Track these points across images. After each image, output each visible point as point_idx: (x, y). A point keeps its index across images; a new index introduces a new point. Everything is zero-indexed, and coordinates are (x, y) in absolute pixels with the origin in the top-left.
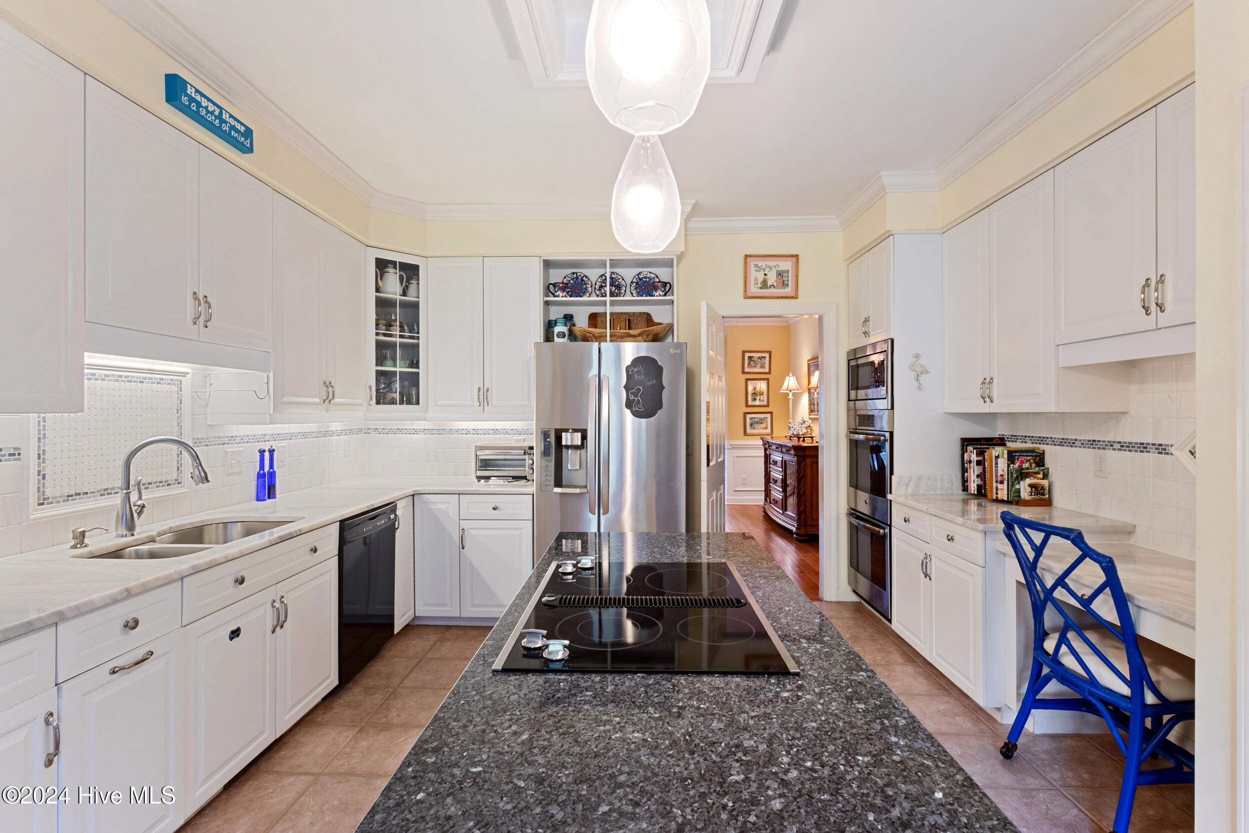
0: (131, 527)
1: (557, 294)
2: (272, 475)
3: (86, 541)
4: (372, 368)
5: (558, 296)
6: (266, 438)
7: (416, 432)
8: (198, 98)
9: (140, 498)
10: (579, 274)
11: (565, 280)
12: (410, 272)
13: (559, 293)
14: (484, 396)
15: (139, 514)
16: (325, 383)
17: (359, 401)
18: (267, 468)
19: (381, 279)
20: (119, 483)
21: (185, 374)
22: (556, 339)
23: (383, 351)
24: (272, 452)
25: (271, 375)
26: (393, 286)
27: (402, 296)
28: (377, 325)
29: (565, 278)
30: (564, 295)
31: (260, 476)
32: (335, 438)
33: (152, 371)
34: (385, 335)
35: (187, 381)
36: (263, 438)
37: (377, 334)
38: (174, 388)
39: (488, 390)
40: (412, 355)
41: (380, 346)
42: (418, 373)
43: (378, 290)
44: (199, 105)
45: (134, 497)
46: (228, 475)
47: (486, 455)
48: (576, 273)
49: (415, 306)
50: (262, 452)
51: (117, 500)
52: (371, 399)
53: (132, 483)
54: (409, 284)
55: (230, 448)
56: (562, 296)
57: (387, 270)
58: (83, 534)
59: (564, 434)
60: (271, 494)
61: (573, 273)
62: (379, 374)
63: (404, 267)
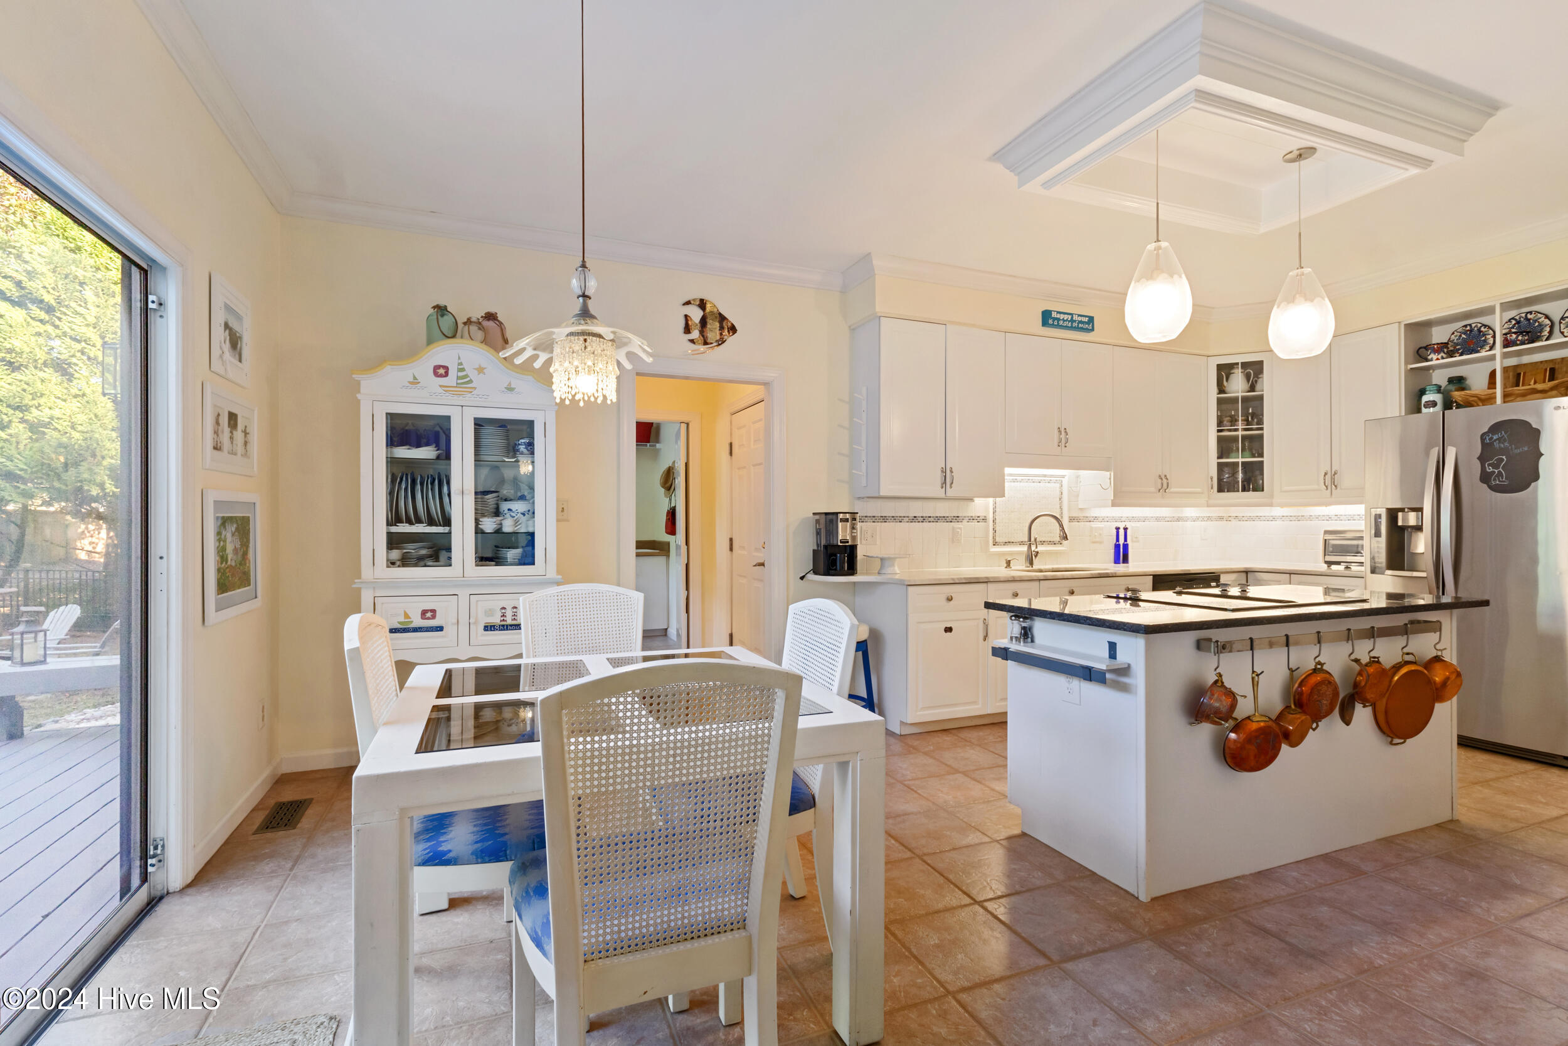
0: (1031, 563)
1: (1430, 357)
2: (1126, 546)
3: (1011, 565)
4: (1213, 460)
5: (1432, 360)
6: (1123, 519)
7: (1274, 519)
8: (1058, 316)
9: (1037, 548)
10: (1473, 325)
11: (1453, 336)
12: (1253, 371)
13: (1433, 356)
14: (1332, 481)
15: (1036, 556)
16: (1160, 476)
17: (1199, 490)
18: (1122, 541)
19: (1227, 380)
20: (1026, 539)
21: (1063, 477)
22: (1424, 410)
23: (1225, 446)
24: (1126, 529)
25: (1112, 474)
26: (1237, 386)
27: (1249, 392)
28: (1220, 423)
29: (1453, 333)
30: (1439, 357)
31: (1117, 546)
32: (1189, 524)
33: (1045, 476)
34: (1230, 430)
35: (1065, 481)
36: (1120, 520)
37: (1219, 431)
38: (1058, 485)
39: (1335, 473)
40: (1255, 444)
41: (1220, 440)
42: (1262, 462)
43: (1221, 390)
44: (1058, 319)
45: (1033, 548)
46: (1094, 542)
47: (1335, 541)
48: (1470, 325)
49: (1261, 398)
50: (1118, 529)
51: (1025, 548)
52: (1212, 488)
53: (1033, 539)
54: (1258, 378)
55: (1094, 525)
56: (1438, 359)
57: (1232, 371)
58: (1009, 561)
59: (1400, 514)
60: (1126, 560)
61: (1466, 326)
62: (1221, 467)
63: (1245, 365)
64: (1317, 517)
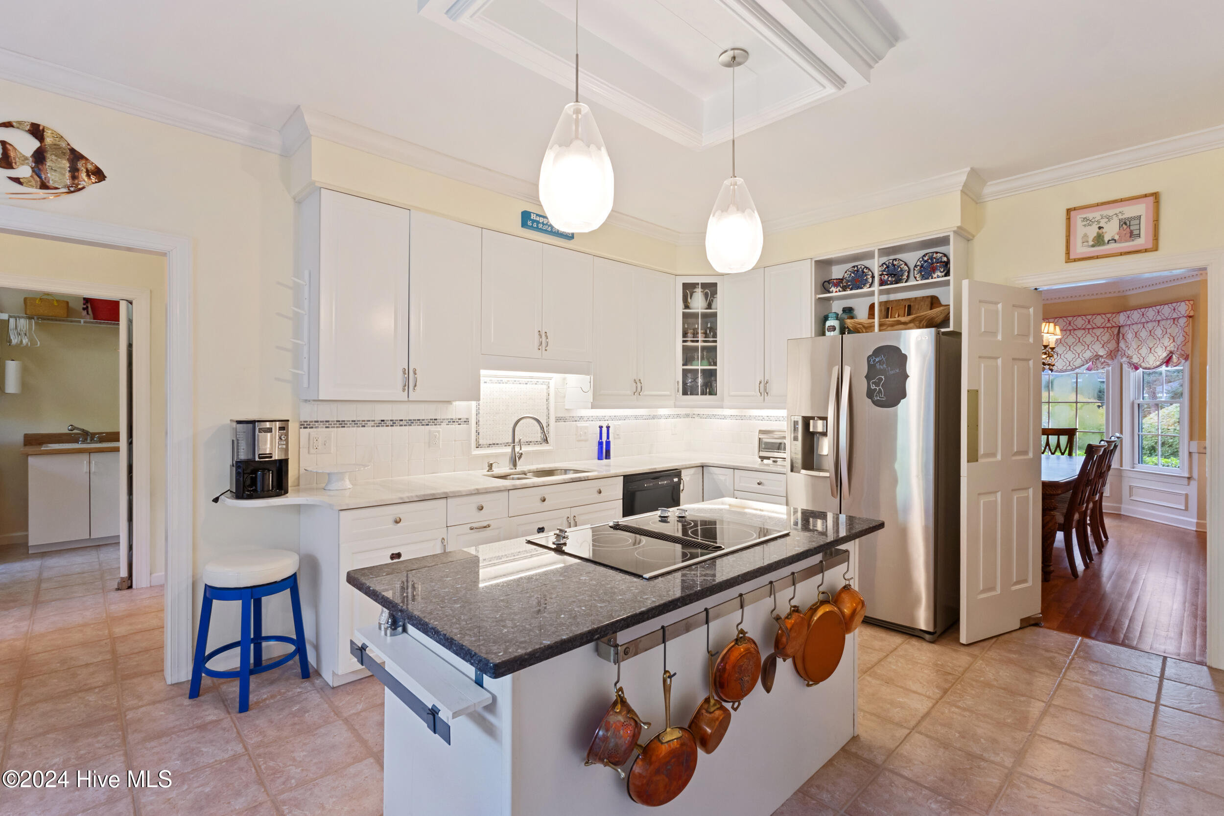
0: (515, 465)
1: (831, 290)
2: (608, 443)
3: (493, 469)
4: (680, 367)
5: (832, 292)
6: (606, 419)
7: (725, 417)
8: (538, 219)
9: (521, 449)
10: (859, 267)
11: (846, 274)
12: (710, 290)
13: (833, 289)
14: (764, 388)
15: (519, 458)
16: (635, 380)
17: (668, 393)
18: (604, 439)
19: (691, 298)
20: (510, 440)
21: (551, 379)
22: (827, 333)
23: (688, 355)
24: (608, 428)
25: (592, 378)
26: (698, 303)
27: (707, 309)
28: (685, 335)
29: (846, 272)
30: (837, 290)
31: (600, 444)
32: (663, 421)
33: (532, 378)
34: (693, 341)
35: (552, 384)
36: (603, 418)
37: (684, 341)
38: (545, 387)
39: (767, 382)
40: (711, 353)
41: (685, 349)
42: (716, 370)
43: (687, 306)
44: (538, 222)
45: (517, 449)
46: (579, 441)
47: (767, 439)
48: (857, 266)
49: (715, 315)
50: (601, 427)
51: (509, 450)
52: (678, 391)
53: (517, 440)
54: (714, 298)
55: (580, 424)
56: (836, 292)
57: (695, 290)
58: (491, 464)
59: (811, 421)
60: (608, 456)
61: (854, 267)
62: (685, 372)
63: (704, 286)
64: (755, 417)
